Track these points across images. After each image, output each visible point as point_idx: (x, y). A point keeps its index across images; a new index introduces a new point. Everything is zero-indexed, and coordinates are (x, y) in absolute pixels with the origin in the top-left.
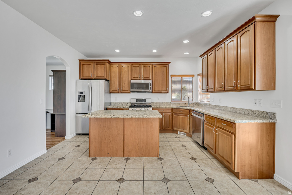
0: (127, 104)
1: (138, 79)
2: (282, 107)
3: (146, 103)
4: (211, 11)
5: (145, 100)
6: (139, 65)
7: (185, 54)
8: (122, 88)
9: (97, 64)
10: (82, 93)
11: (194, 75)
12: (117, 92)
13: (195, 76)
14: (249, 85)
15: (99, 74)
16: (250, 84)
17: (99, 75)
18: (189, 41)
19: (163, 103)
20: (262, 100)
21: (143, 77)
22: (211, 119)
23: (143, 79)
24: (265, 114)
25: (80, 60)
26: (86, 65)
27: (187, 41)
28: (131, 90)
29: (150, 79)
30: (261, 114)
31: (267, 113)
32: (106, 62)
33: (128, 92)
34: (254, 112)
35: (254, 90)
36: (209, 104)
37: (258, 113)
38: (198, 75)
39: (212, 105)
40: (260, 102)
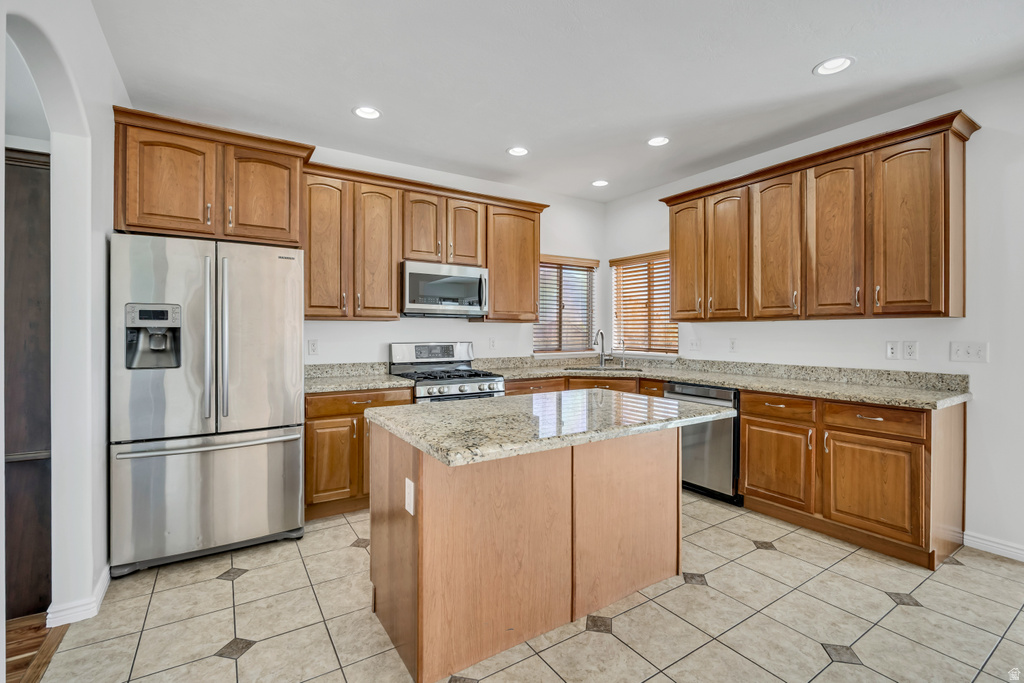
0: (370, 371)
1: (433, 257)
2: (988, 361)
3: (450, 363)
4: (849, 58)
5: (448, 350)
6: (434, 200)
7: (594, 184)
8: (364, 294)
9: (240, 159)
10: (161, 315)
11: (598, 262)
12: (337, 312)
13: (600, 264)
14: (925, 301)
15: (257, 216)
16: (927, 298)
17: (255, 220)
18: (667, 141)
19: (509, 360)
20: (918, 344)
21: (451, 250)
22: (788, 405)
23: (451, 260)
24: (934, 380)
25: (118, 111)
26: (167, 151)
27: (662, 139)
28: (409, 306)
29: (480, 263)
30: (918, 380)
31: (941, 377)
32: (297, 157)
33: (390, 313)
34: (890, 377)
35: (946, 314)
36: (679, 359)
37: (906, 377)
38: (613, 263)
39: (694, 361)
40: (910, 349)
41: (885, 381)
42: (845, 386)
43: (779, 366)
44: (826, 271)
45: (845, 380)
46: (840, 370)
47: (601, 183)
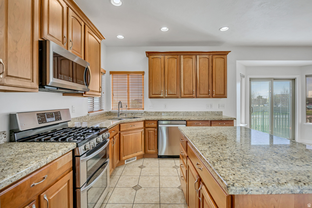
1: (61, 45)
5: (58, 115)
20: (213, 105)
23: (70, 51)
24: (216, 113)
28: (52, 80)
29: (83, 58)
31: (218, 112)
33: (28, 84)
35: (227, 97)
36: (145, 112)
37: (211, 113)
38: (111, 73)
39: (151, 112)
40: (211, 106)
41: (207, 114)
42: (198, 116)
43: (181, 112)
44: (202, 85)
45: (198, 115)
46: (197, 112)
47: (120, 37)
